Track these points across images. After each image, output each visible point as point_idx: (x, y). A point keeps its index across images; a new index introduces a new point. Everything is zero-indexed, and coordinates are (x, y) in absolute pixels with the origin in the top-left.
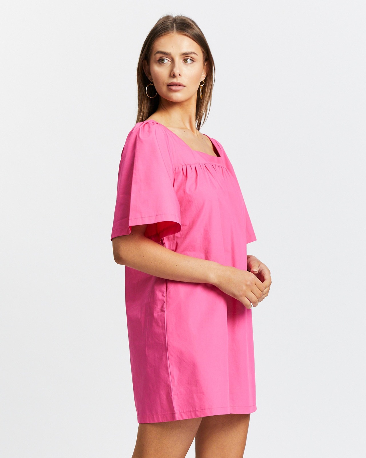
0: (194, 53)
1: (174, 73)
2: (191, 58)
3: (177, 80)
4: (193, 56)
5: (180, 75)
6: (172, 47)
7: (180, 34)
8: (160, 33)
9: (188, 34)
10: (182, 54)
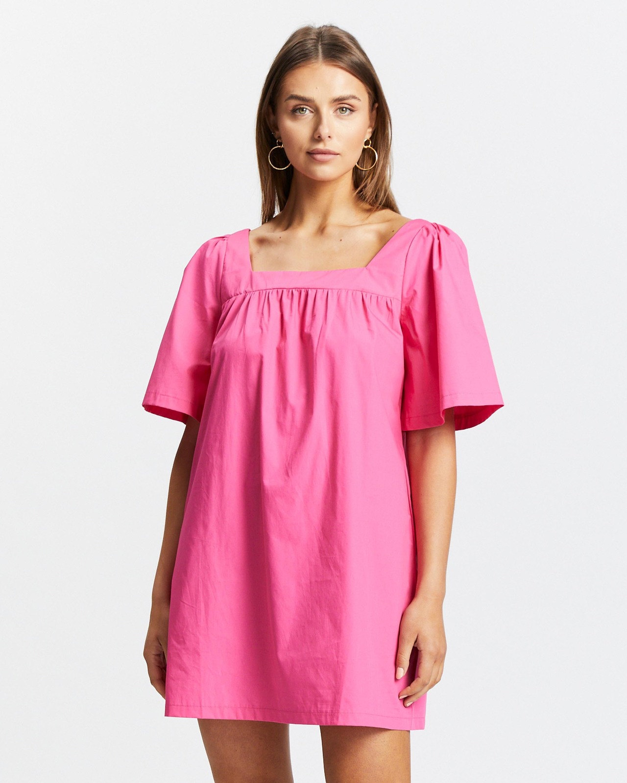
0: (354, 97)
1: (319, 133)
2: (350, 107)
3: (325, 145)
4: (352, 102)
5: (329, 137)
6: (317, 88)
7: (329, 65)
8: (293, 63)
9: (342, 65)
10: (333, 100)
